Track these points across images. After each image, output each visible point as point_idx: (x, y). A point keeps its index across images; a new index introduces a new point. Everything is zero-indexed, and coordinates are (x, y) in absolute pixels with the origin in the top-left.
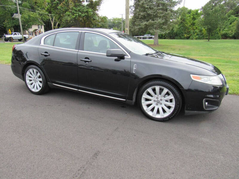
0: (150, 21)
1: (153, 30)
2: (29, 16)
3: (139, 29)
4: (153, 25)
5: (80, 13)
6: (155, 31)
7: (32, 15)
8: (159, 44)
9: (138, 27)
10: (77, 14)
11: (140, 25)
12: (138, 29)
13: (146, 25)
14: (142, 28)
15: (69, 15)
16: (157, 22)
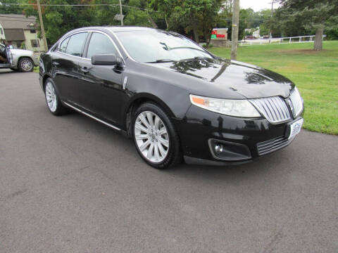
0: (306, 8)
1: (311, 25)
2: (136, 17)
3: (287, 24)
4: (311, 17)
5: (194, 7)
6: (313, 26)
7: (139, 15)
8: (323, 48)
9: (285, 21)
10: (189, 9)
11: (287, 18)
12: (285, 24)
13: (298, 16)
14: (290, 23)
15: (178, 11)
16: (319, 10)
